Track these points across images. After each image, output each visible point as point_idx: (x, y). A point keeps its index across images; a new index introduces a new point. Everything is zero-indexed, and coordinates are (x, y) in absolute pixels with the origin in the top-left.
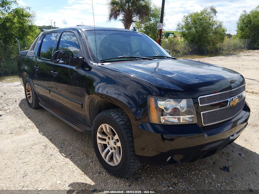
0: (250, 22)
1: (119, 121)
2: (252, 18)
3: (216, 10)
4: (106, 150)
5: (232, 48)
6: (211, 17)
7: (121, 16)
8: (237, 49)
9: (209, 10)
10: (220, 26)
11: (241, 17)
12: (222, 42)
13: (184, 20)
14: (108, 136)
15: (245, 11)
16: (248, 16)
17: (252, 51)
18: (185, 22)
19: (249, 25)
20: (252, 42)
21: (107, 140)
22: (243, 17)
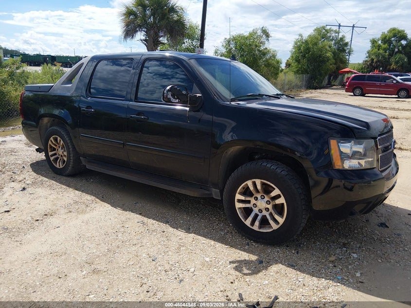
0: (308, 50)
1: (281, 171)
2: (310, 46)
3: (269, 33)
4: (252, 215)
5: (287, 87)
6: (261, 43)
7: (140, 35)
8: (293, 89)
9: (259, 32)
10: (274, 56)
11: (296, 43)
12: (276, 79)
13: (225, 45)
14: (254, 196)
15: (301, 35)
16: (306, 41)
17: (313, 91)
18: (227, 48)
19: (307, 55)
20: (312, 79)
21: (253, 201)
22: (299, 44)
